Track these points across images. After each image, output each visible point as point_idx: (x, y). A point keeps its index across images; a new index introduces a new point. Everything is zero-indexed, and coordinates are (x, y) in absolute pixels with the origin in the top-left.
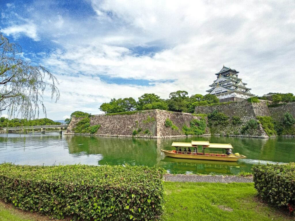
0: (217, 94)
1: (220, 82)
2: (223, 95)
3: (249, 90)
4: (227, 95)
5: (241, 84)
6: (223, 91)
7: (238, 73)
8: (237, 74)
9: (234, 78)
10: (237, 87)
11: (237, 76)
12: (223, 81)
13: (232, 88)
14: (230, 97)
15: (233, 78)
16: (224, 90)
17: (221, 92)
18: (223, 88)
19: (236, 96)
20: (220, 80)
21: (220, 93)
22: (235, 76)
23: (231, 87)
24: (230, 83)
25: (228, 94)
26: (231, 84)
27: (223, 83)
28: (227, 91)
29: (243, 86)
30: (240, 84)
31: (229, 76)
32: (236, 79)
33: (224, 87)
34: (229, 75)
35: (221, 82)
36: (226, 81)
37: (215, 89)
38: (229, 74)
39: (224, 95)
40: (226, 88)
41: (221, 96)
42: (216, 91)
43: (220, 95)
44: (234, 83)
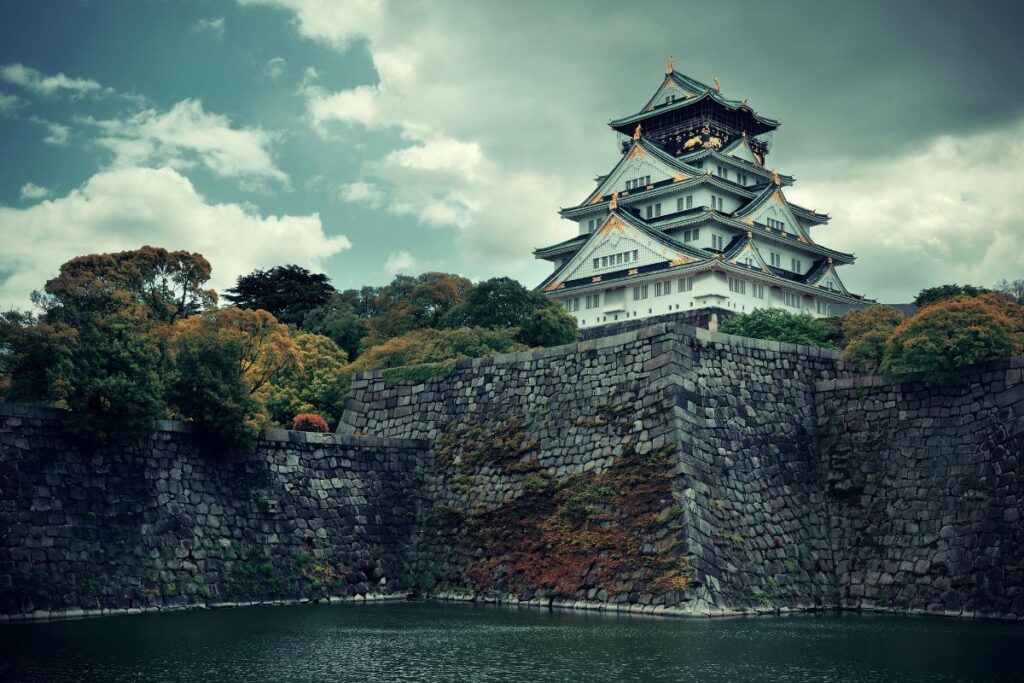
0: (605, 277)
1: (631, 192)
2: (640, 290)
3: (837, 262)
4: (668, 292)
5: (781, 219)
6: (646, 260)
7: (767, 127)
8: (761, 138)
9: (733, 168)
10: (739, 238)
11: (762, 150)
12: (653, 180)
13: (705, 239)
14: (685, 308)
15: (723, 166)
16: (653, 251)
17: (631, 264)
18: (643, 239)
19: (724, 306)
20: (632, 175)
21: (625, 273)
22: (741, 151)
23: (696, 237)
24: (695, 205)
25: (675, 286)
26: (700, 209)
27: (652, 199)
28: (665, 265)
29: (790, 227)
30: (763, 214)
31: (697, 147)
32: (753, 175)
33: (652, 234)
34: (697, 139)
35: (643, 189)
36: (670, 181)
37: (597, 240)
38: (697, 132)
39: (651, 290)
40: (666, 237)
41: (629, 294)
42: (599, 254)
43: (622, 289)
44: (728, 206)
